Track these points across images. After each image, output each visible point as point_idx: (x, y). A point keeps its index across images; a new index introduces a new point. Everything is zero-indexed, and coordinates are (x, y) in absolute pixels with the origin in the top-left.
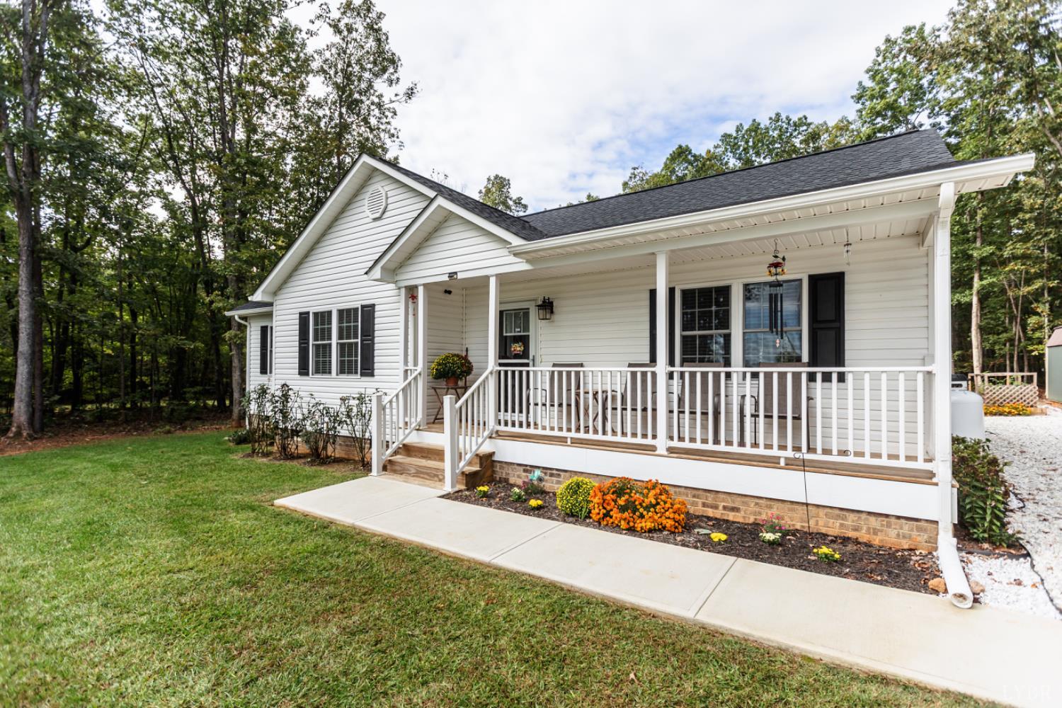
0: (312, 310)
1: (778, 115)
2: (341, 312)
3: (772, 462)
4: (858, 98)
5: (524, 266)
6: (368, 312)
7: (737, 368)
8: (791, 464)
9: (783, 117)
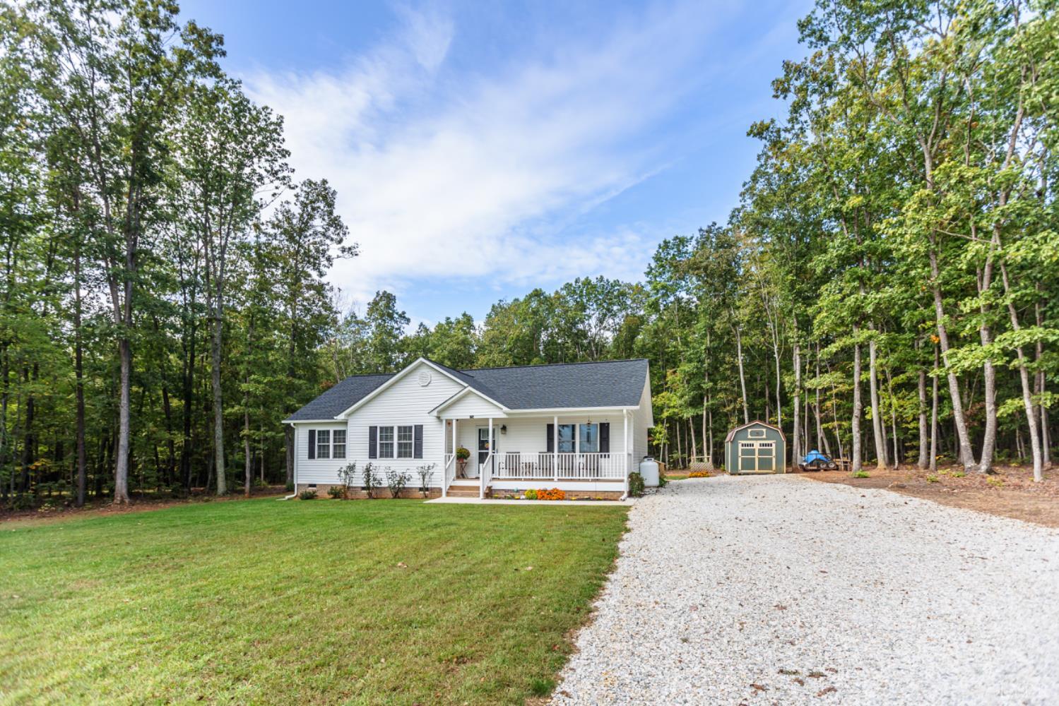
0: (379, 426)
1: (602, 277)
2: (400, 428)
3: (588, 480)
4: (648, 274)
5: (505, 416)
6: (419, 429)
7: (577, 453)
8: (593, 480)
9: (605, 279)
